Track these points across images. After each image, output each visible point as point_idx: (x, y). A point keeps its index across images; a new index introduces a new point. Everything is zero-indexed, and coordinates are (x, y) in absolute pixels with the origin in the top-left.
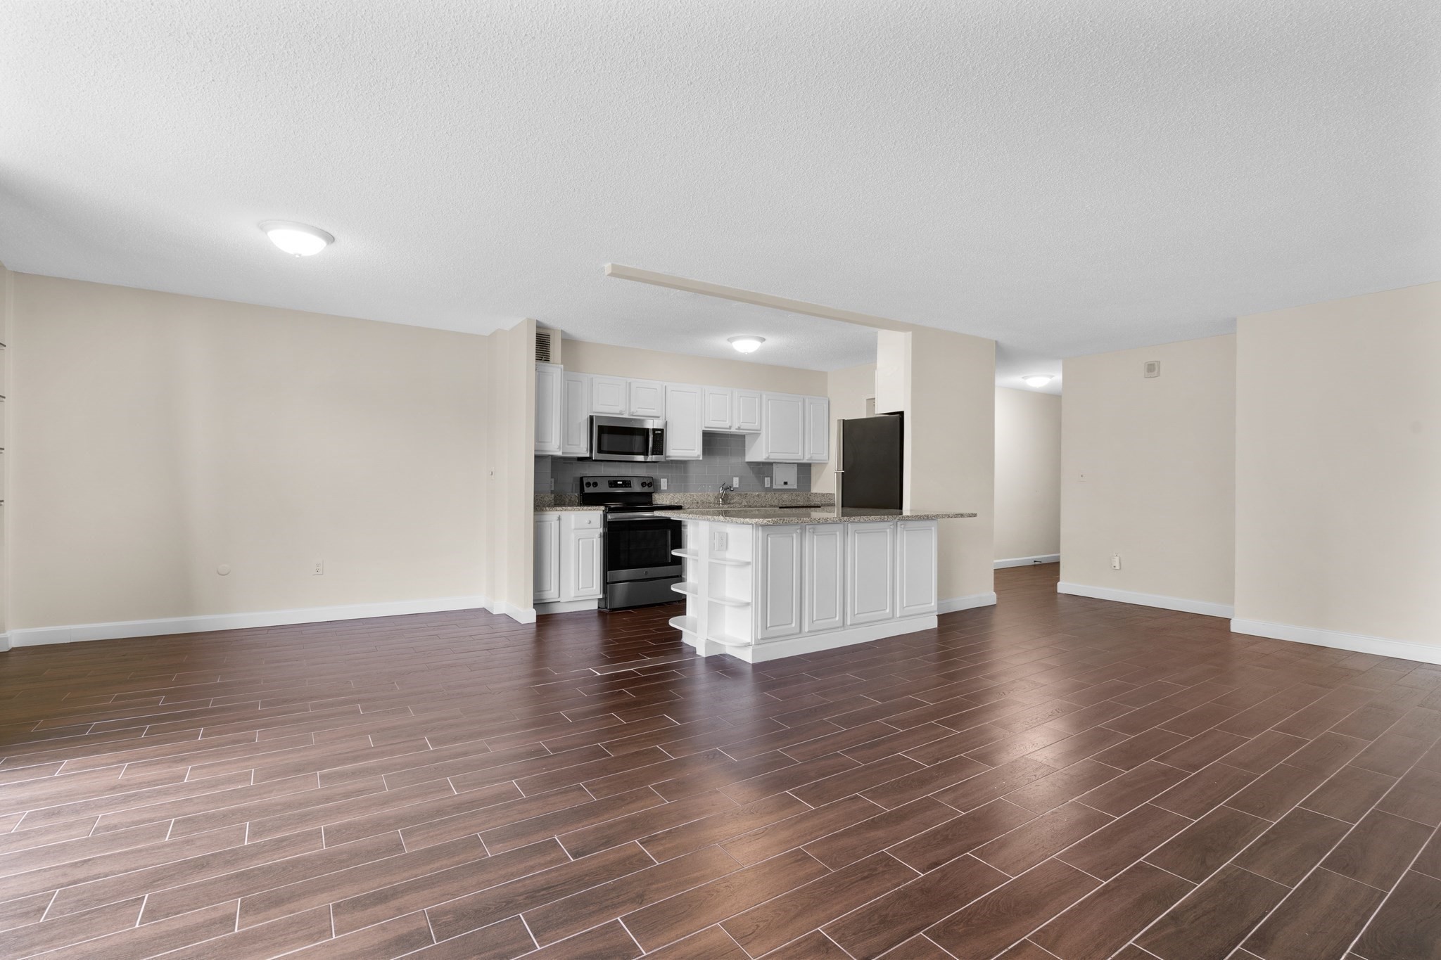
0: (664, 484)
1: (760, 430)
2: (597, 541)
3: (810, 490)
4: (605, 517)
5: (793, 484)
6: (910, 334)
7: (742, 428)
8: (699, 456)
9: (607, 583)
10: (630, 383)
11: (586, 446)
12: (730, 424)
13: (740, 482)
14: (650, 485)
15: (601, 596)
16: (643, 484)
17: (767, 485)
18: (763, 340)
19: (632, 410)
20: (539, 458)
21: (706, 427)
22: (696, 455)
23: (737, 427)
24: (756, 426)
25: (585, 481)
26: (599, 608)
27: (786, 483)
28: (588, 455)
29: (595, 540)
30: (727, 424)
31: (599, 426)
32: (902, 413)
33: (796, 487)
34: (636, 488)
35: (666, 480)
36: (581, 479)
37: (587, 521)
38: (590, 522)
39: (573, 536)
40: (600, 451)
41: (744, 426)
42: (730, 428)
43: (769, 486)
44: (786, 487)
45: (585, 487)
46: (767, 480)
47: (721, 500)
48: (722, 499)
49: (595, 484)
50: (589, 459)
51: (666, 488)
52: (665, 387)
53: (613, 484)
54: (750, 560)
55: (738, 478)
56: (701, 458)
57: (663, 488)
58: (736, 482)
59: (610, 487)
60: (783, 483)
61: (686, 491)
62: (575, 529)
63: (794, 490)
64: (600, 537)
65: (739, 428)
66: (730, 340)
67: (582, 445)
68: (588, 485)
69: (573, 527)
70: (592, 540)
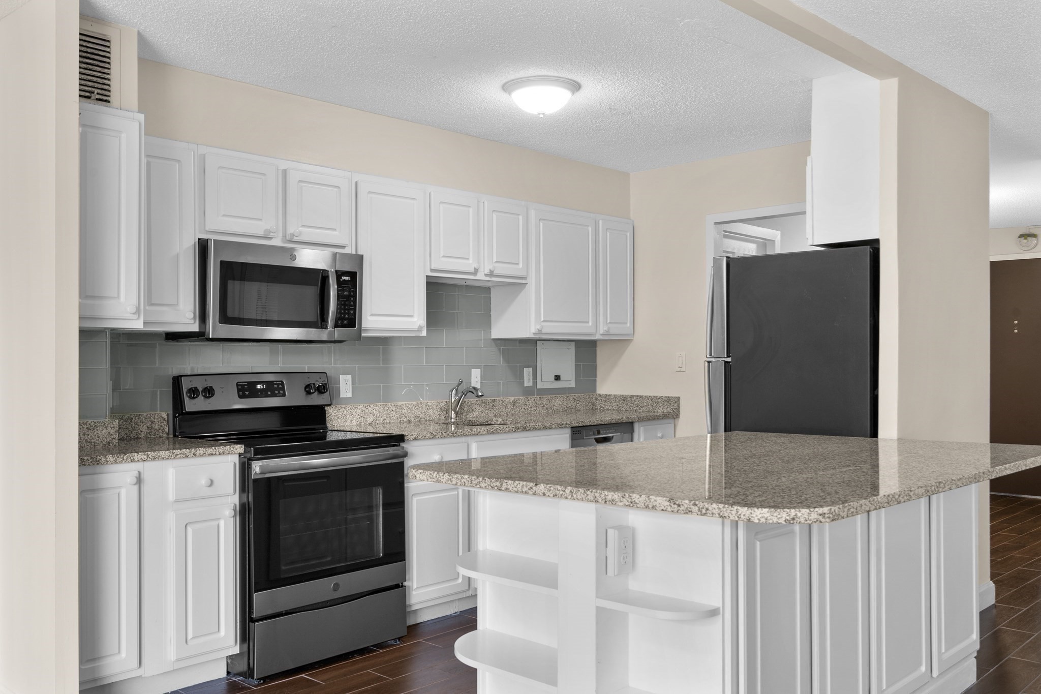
0: (345, 386)
1: (525, 278)
2: (226, 524)
3: (595, 390)
4: (245, 468)
5: (569, 380)
6: (893, 84)
7: (496, 272)
8: (420, 329)
9: (253, 621)
10: (285, 172)
11: (191, 307)
12: (476, 265)
13: (482, 378)
14: (322, 389)
15: (236, 650)
16: (308, 389)
17: (528, 382)
18: (576, 87)
19: (291, 230)
20: (86, 335)
21: (432, 270)
22: (416, 327)
23: (487, 271)
24: (518, 270)
25: (186, 385)
26: (228, 673)
27: (557, 378)
28: (195, 328)
29: (222, 523)
30: (469, 265)
31: (222, 262)
32: (874, 245)
33: (573, 385)
34: (294, 397)
35: (349, 377)
36: (177, 381)
37: (204, 481)
38: (212, 483)
39: (171, 520)
40: (225, 318)
41: (501, 269)
42: (476, 271)
43: (531, 384)
44: (558, 385)
45: (186, 399)
46: (527, 372)
47: (453, 415)
48: (456, 413)
49: (209, 392)
50: (200, 336)
51: (349, 395)
52: (356, 183)
53: (247, 389)
54: (716, 603)
55: (479, 370)
56: (424, 333)
57: (343, 394)
58: (475, 378)
59: (240, 397)
60: (553, 378)
61: (387, 399)
62: (177, 501)
63: (570, 390)
64: (235, 516)
65: (491, 274)
66: (507, 87)
67: (181, 306)
68: (194, 392)
69: (171, 497)
70: (216, 523)
